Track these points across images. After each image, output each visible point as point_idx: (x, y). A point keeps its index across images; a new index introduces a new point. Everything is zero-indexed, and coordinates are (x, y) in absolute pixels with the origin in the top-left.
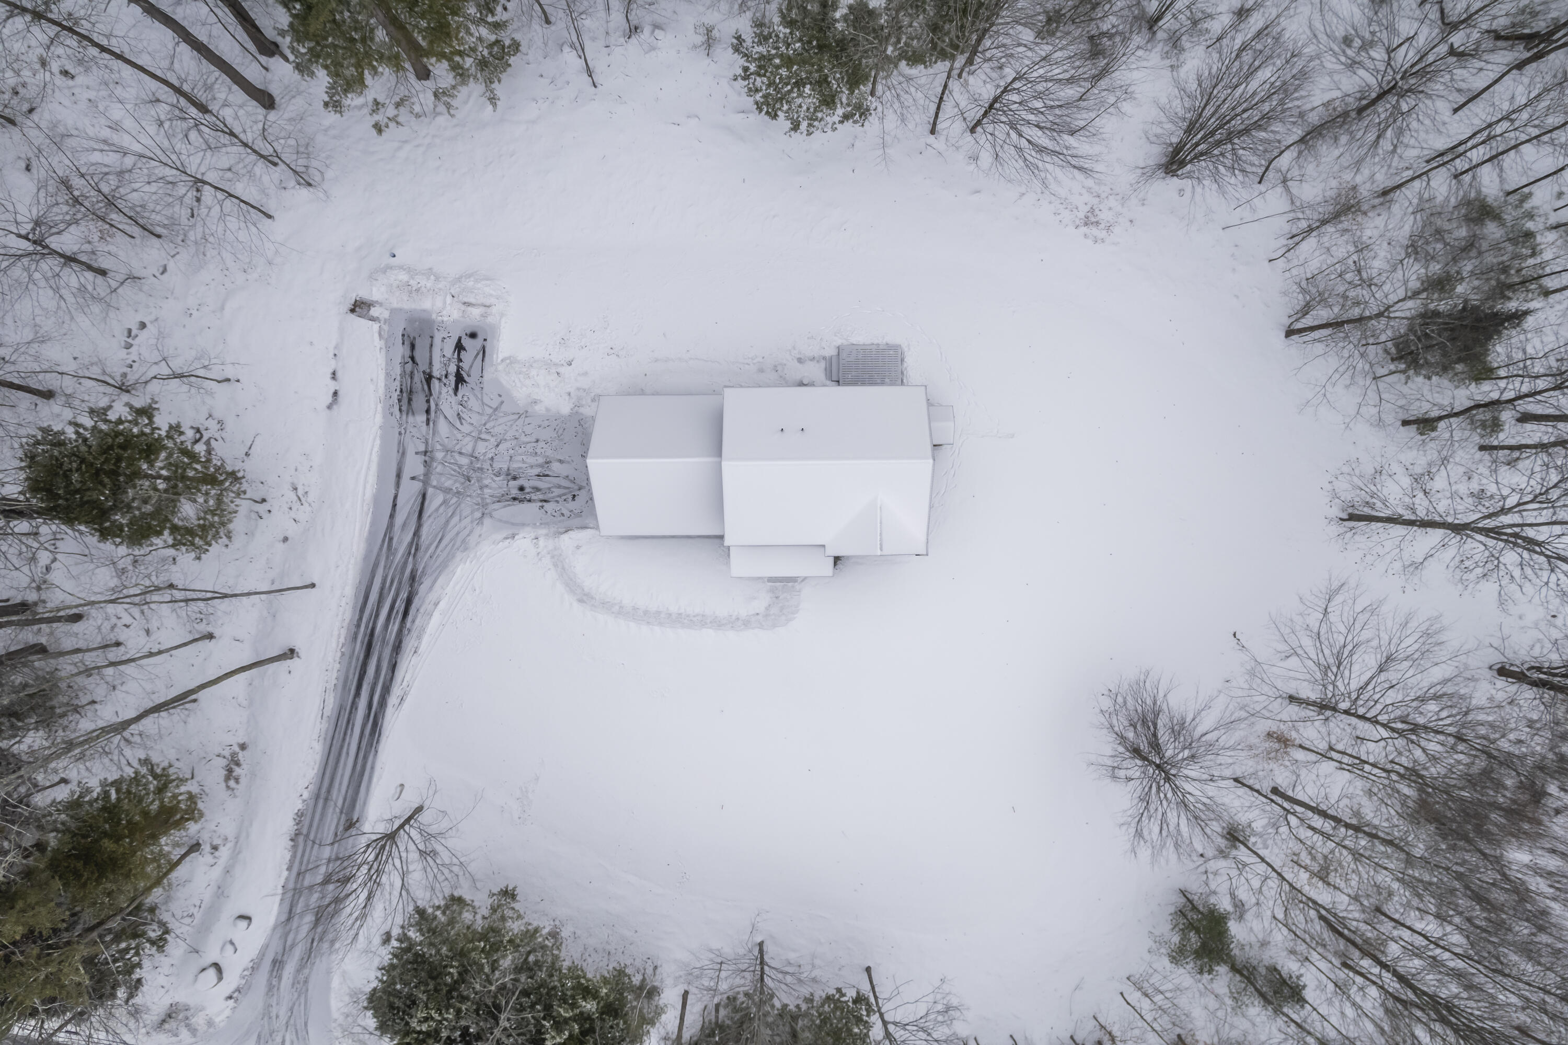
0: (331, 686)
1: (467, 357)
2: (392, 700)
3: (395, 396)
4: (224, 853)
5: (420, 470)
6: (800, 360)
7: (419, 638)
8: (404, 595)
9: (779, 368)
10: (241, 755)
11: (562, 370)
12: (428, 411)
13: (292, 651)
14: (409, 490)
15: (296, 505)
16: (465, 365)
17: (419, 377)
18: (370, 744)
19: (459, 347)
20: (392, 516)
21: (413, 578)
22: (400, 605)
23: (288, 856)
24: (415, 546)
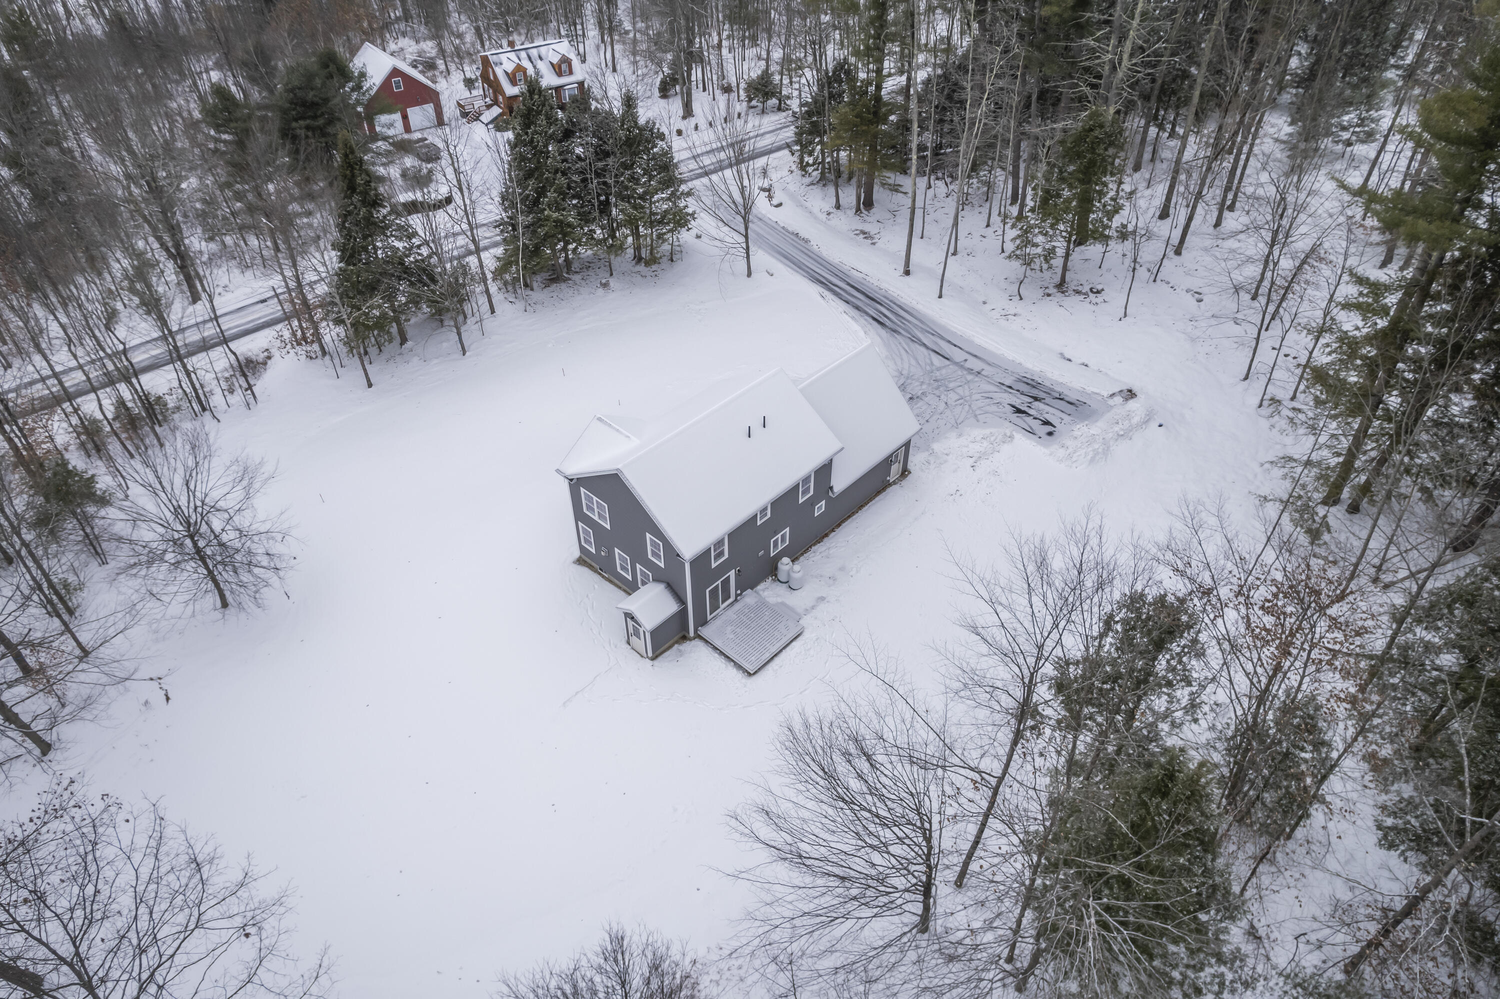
0: (868, 279)
1: (1036, 424)
2: (827, 293)
3: (1037, 379)
4: (824, 217)
5: (967, 365)
6: (822, 599)
7: (853, 318)
8: (888, 323)
9: (831, 581)
10: (869, 241)
11: (972, 460)
12: (1010, 387)
13: (907, 273)
14: (958, 355)
15: (1003, 313)
16: (1029, 420)
17: (1041, 395)
18: (812, 276)
19: (1047, 423)
20: (949, 342)
21: (895, 331)
22: (883, 319)
23: (790, 229)
24: (915, 340)
